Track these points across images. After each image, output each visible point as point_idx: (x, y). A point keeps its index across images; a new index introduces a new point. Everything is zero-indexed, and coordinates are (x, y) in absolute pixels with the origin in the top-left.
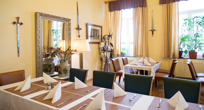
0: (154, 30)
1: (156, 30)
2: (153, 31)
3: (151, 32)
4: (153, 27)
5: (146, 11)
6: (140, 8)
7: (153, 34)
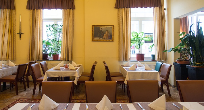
0: (22, 33)
1: (23, 34)
2: (20, 34)
3: (19, 35)
4: (20, 30)
5: (14, 14)
6: (8, 10)
7: (20, 37)
